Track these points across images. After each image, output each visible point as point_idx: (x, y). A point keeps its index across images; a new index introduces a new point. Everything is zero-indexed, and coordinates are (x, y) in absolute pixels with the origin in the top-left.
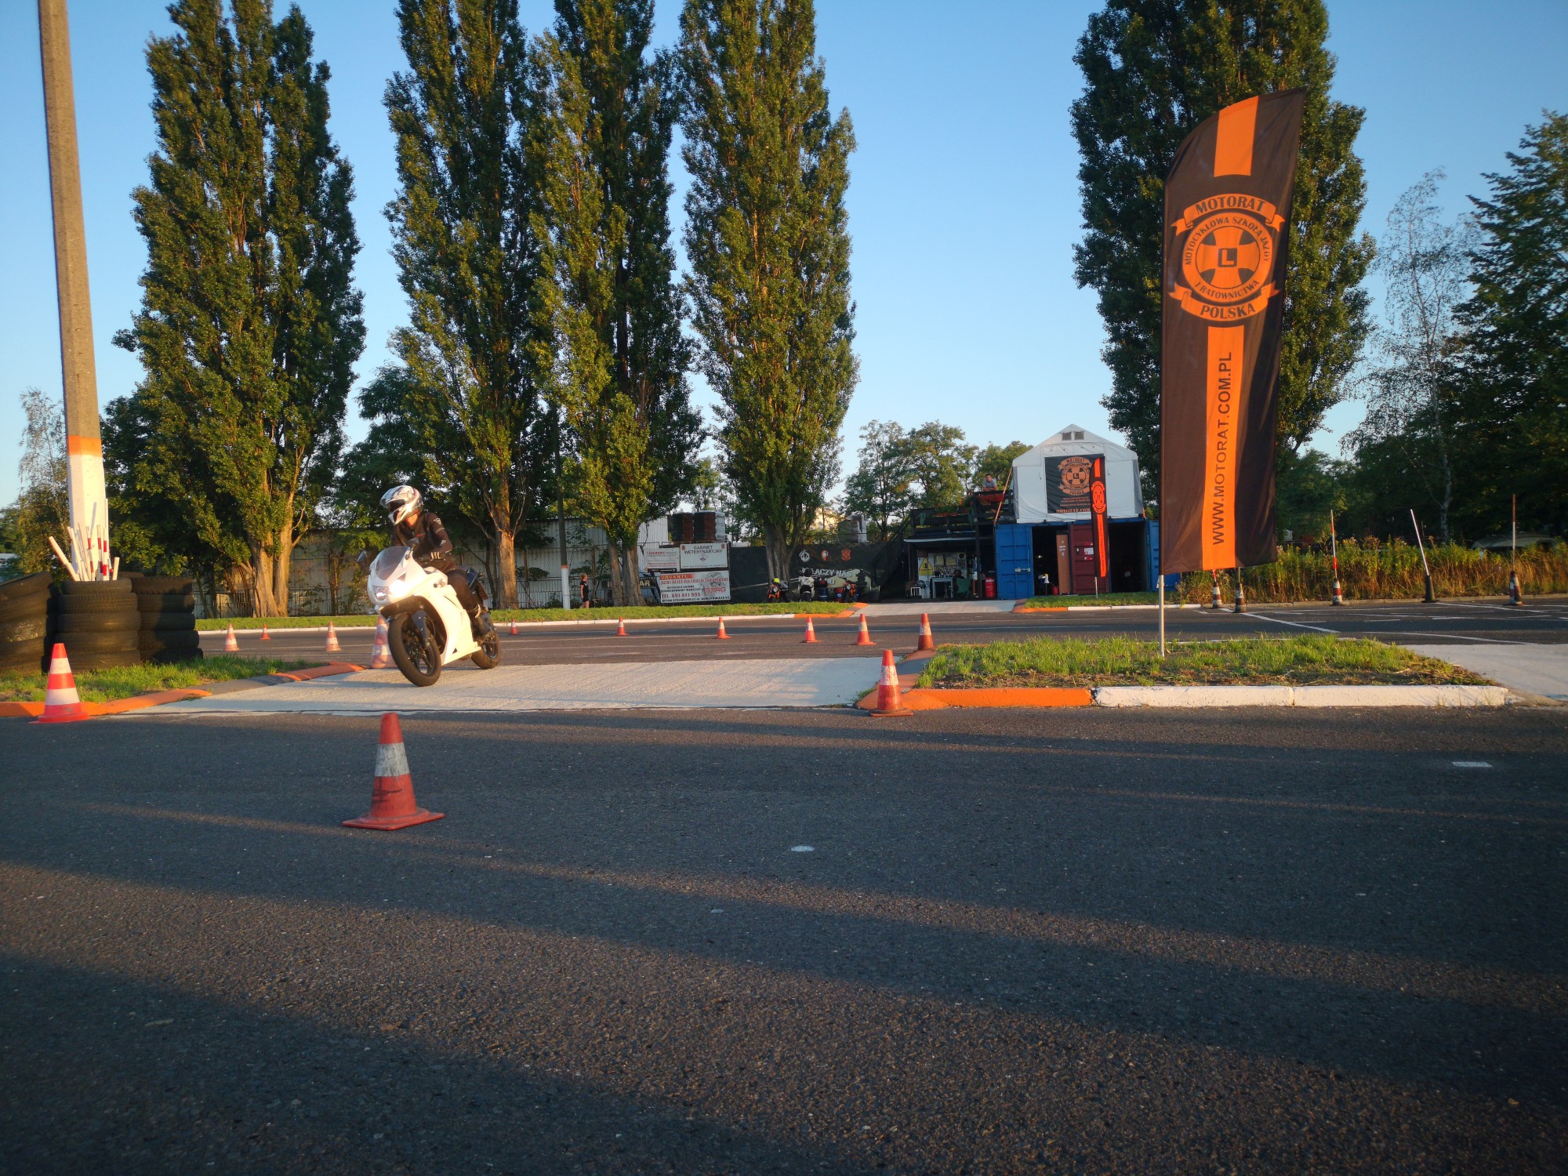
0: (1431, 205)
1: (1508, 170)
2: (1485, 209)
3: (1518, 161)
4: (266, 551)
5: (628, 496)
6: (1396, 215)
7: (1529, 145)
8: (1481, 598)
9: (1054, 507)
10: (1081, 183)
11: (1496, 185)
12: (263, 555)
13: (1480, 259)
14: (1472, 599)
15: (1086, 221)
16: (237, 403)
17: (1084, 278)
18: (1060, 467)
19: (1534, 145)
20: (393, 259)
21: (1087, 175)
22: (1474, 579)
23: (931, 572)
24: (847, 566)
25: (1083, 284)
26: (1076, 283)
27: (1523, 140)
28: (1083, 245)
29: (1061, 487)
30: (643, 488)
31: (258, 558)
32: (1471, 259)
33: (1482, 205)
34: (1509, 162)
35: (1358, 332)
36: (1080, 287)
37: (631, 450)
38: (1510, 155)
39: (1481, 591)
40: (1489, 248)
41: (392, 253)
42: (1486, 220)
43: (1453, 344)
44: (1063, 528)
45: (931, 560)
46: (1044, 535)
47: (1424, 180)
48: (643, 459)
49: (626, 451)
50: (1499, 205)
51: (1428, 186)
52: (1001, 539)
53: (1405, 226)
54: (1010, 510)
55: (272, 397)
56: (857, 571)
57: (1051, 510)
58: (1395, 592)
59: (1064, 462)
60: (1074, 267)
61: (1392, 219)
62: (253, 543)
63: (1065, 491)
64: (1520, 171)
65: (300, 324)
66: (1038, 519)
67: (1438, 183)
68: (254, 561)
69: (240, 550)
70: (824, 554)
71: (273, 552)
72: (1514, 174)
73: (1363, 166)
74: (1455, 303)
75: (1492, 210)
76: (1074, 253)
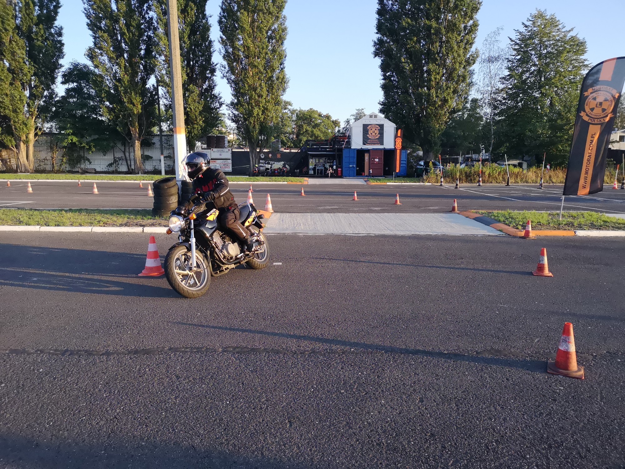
0: (497, 39)
1: (522, 29)
2: (514, 43)
3: (526, 26)
4: (23, 142)
5: (194, 128)
6: (486, 42)
7: (530, 21)
8: (519, 184)
9: (365, 143)
10: (377, 16)
11: (518, 34)
12: (22, 144)
13: (510, 61)
14: (517, 184)
15: (377, 31)
16: (10, 75)
17: (376, 54)
18: (368, 128)
19: (532, 21)
20: (84, 15)
21: (379, 13)
22: (517, 178)
23: (314, 165)
24: (279, 160)
25: (375, 56)
26: (374, 55)
27: (528, 19)
28: (376, 41)
29: (368, 136)
30: (200, 125)
31: (20, 145)
32: (507, 60)
33: (512, 41)
34: (523, 26)
35: (470, 84)
36: (374, 58)
37: (197, 109)
38: (523, 24)
39: (519, 182)
40: (514, 57)
41: (84, 12)
42: (513, 47)
43: (498, 91)
44: (368, 151)
45: (314, 160)
46: (361, 153)
47: (497, 30)
48: (200, 113)
49: (195, 109)
50: (518, 42)
51: (497, 33)
52: (345, 153)
53: (488, 46)
54: (349, 143)
55: (26, 73)
56: (283, 163)
57: (364, 144)
58: (493, 181)
59: (370, 126)
60: (373, 49)
61: (484, 43)
62: (18, 139)
63: (369, 137)
64: (526, 30)
65: (38, 40)
66: (359, 147)
67: (501, 31)
68: (17, 147)
69: (11, 141)
70: (270, 155)
71: (26, 142)
72: (524, 31)
73: (479, 22)
74: (501, 76)
75: (516, 44)
76: (373, 44)
